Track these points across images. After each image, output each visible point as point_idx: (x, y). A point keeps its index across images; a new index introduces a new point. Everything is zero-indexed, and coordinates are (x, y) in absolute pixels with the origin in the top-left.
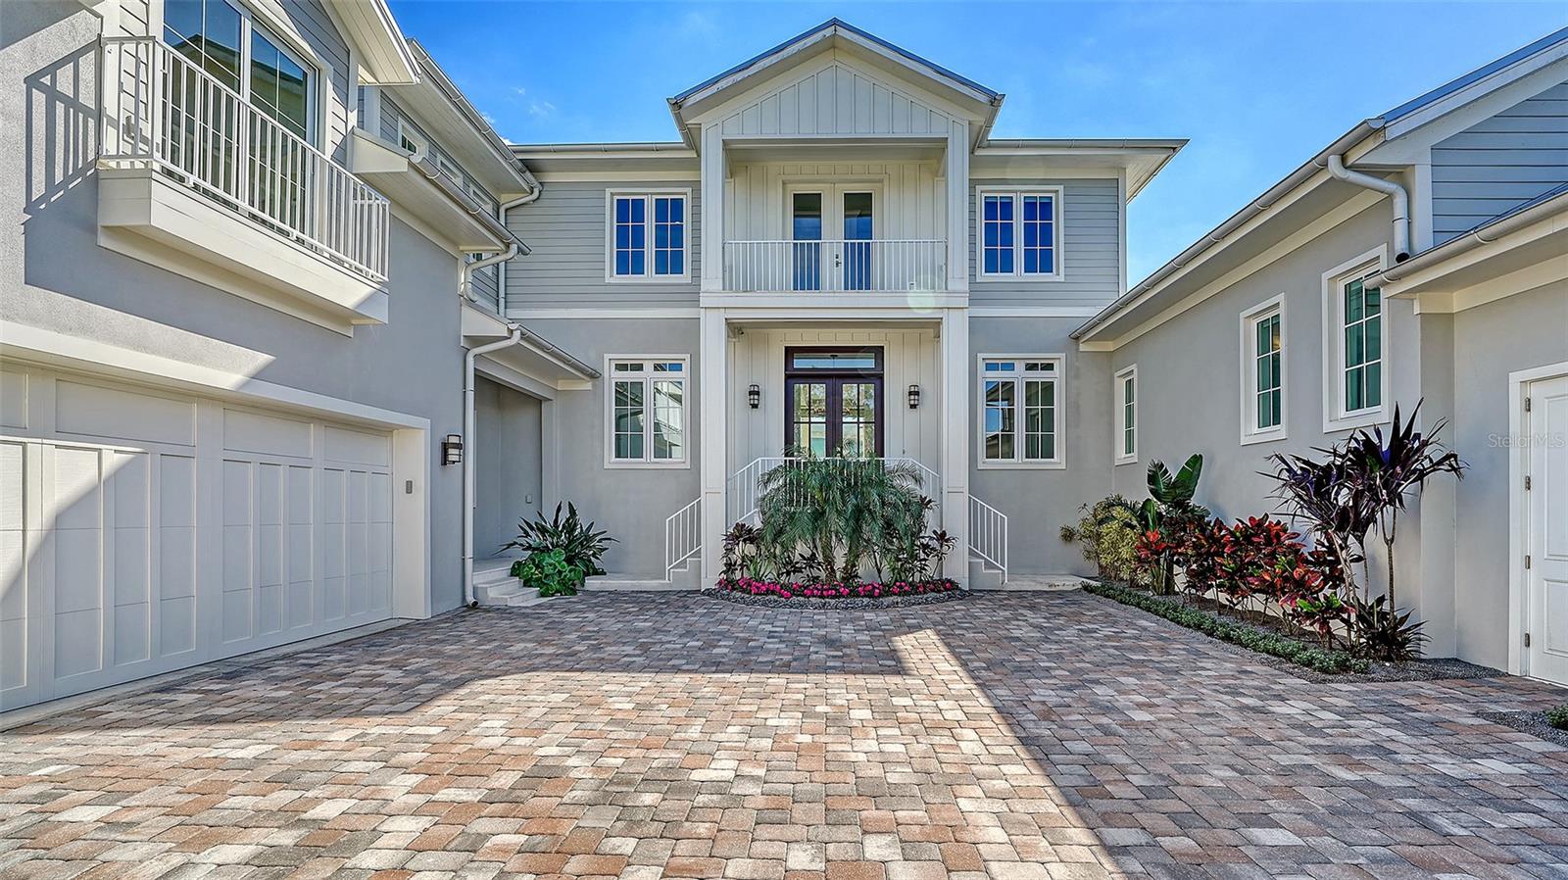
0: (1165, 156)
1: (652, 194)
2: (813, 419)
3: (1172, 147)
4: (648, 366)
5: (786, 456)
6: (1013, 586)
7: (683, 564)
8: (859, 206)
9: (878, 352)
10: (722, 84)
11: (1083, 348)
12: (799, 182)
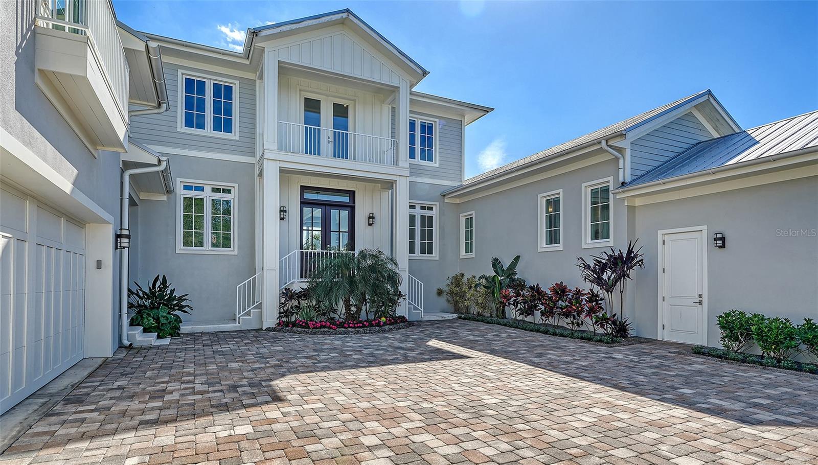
0: (483, 114)
1: (211, 79)
2: (314, 229)
3: (487, 110)
4: (208, 189)
5: (300, 249)
6: (427, 318)
7: (248, 314)
8: (341, 112)
9: (352, 194)
10: (284, 28)
11: (446, 201)
12: (307, 91)
